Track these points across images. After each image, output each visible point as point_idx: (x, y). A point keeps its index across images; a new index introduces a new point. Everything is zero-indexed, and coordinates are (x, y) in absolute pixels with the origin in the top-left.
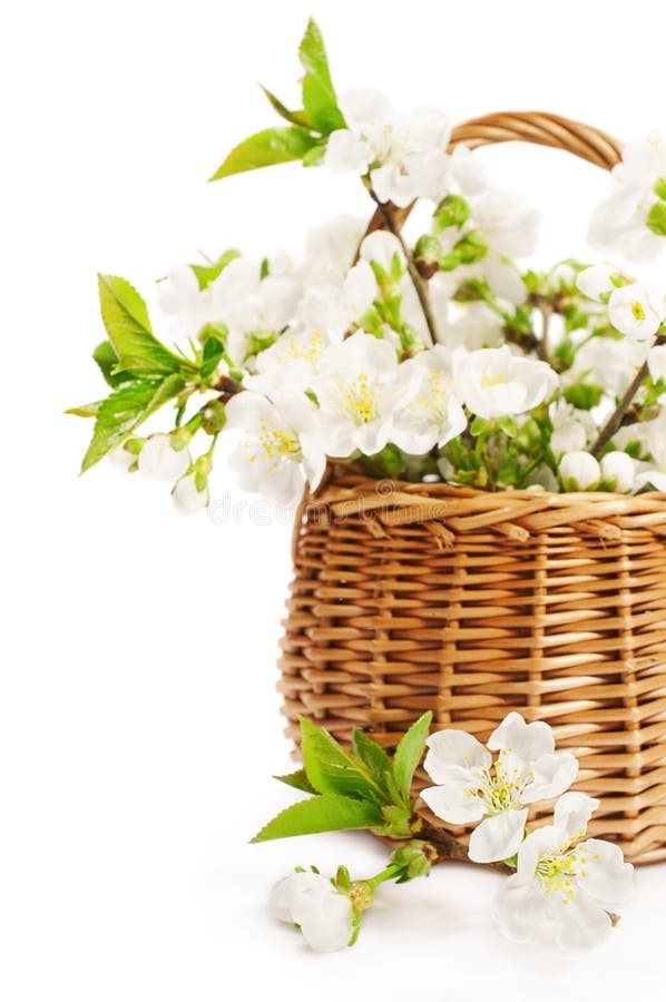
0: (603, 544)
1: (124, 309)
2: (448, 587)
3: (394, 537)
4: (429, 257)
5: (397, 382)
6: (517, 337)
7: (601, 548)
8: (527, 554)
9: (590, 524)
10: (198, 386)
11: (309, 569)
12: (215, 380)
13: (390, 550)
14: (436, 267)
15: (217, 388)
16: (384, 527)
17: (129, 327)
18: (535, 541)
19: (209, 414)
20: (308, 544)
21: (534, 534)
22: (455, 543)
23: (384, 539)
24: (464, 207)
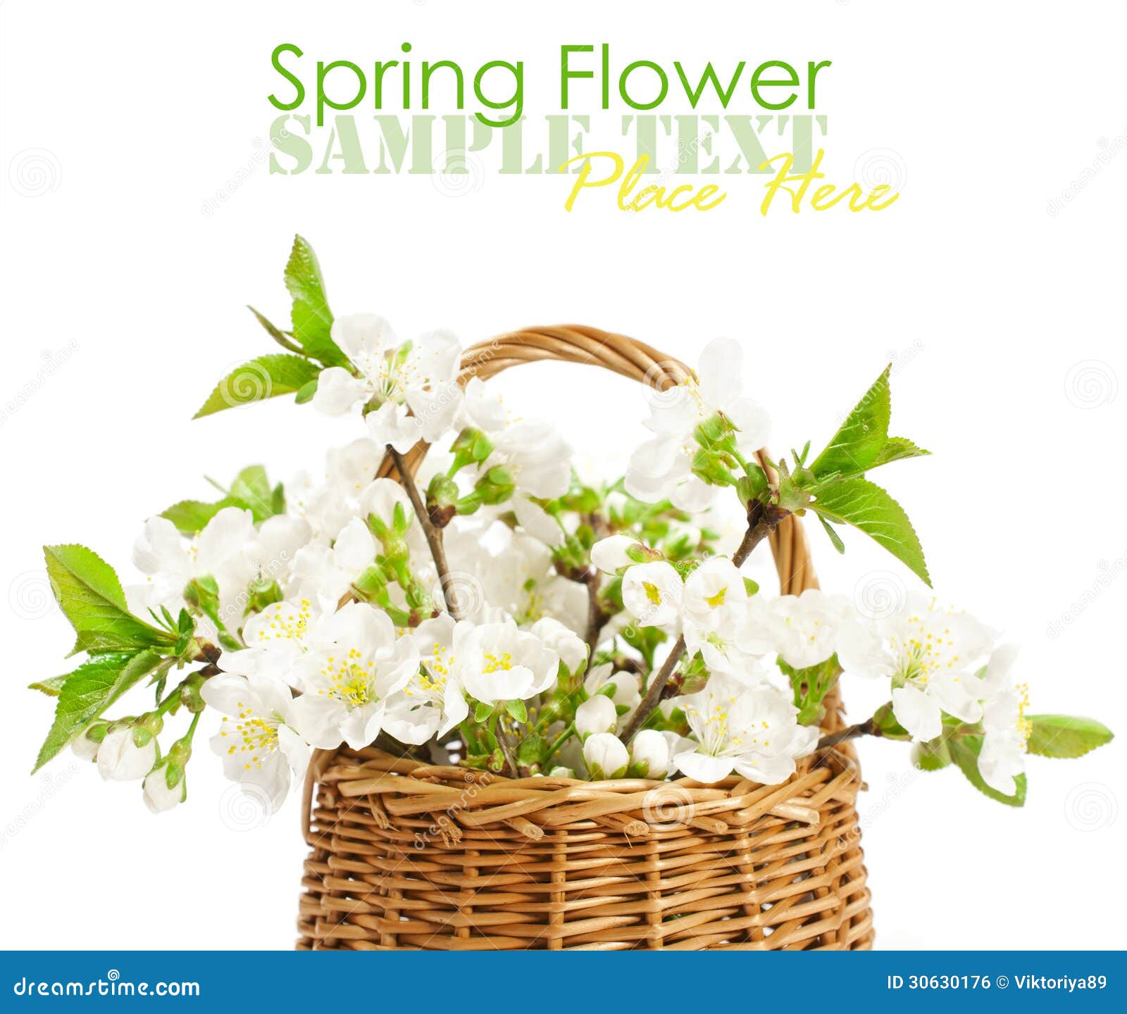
0: (629, 841)
1: (80, 582)
2: (456, 889)
3: (400, 828)
4: (443, 501)
5: (395, 658)
6: (568, 569)
7: (626, 845)
8: (543, 854)
9: (613, 819)
10: (175, 659)
11: (320, 849)
12: (196, 649)
13: (396, 842)
14: (452, 511)
15: (199, 659)
16: (389, 815)
17: (88, 599)
18: (550, 839)
19: (187, 691)
20: (319, 821)
21: (550, 831)
22: (463, 840)
23: (389, 829)
24: (483, 441)
